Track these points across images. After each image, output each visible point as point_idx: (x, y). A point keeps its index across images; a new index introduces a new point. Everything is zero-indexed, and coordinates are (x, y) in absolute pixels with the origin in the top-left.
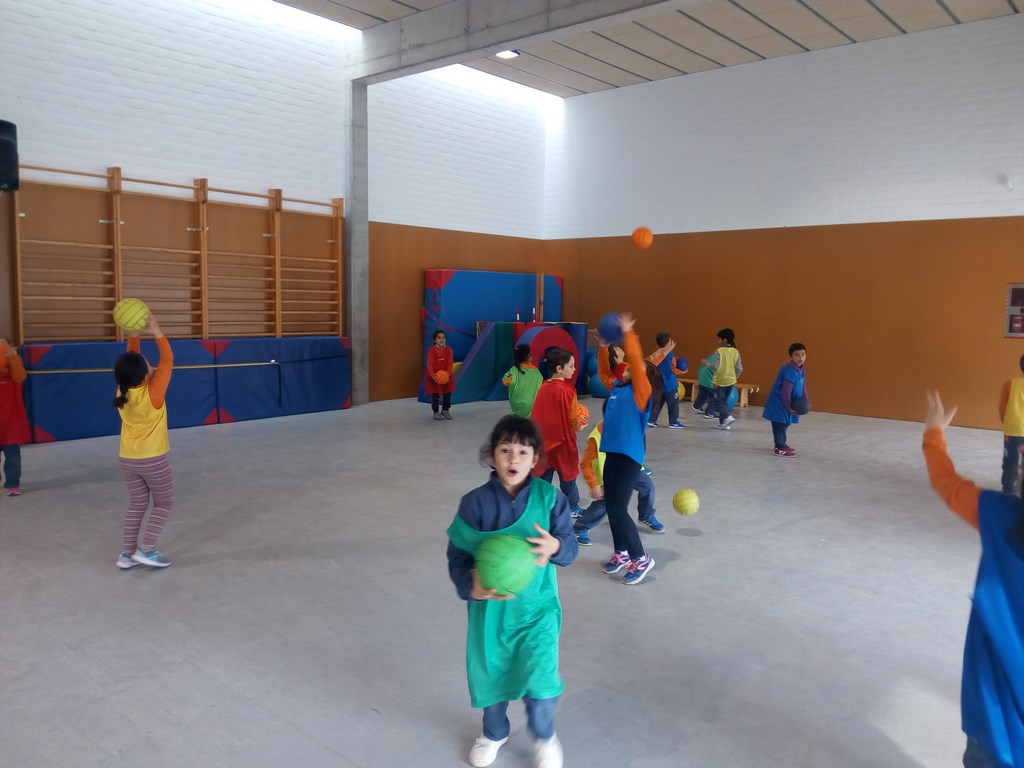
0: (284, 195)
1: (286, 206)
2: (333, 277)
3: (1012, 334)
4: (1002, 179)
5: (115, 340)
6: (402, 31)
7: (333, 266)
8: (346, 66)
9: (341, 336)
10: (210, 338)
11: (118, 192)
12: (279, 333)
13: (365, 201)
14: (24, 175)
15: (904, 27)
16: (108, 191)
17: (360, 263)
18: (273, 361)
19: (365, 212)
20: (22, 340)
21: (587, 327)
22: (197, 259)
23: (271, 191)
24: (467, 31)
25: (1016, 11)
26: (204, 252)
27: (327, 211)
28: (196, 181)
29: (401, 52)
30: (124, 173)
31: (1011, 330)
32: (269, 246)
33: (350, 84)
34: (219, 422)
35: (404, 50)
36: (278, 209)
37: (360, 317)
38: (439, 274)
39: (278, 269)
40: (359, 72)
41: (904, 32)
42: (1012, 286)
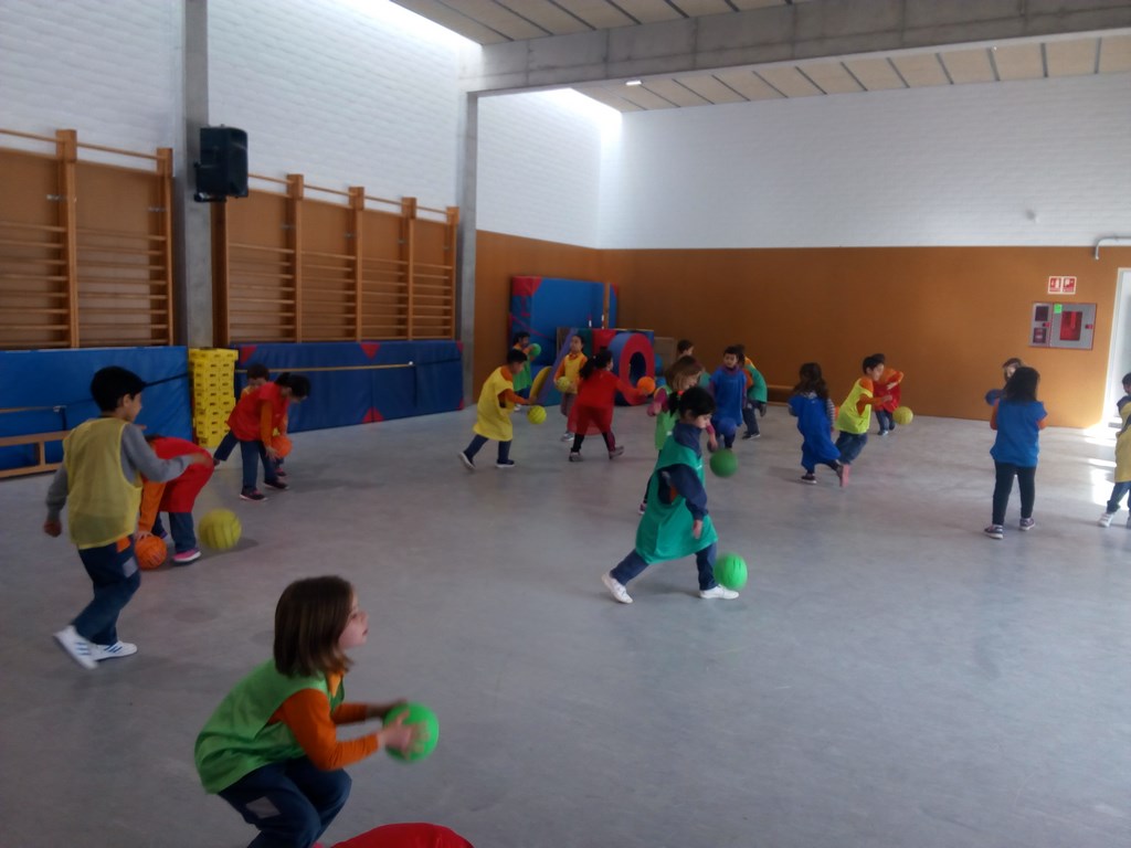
0: (419, 203)
1: (420, 214)
2: (447, 283)
3: (1035, 344)
4: (1031, 215)
5: (293, 342)
6: (530, 51)
7: (447, 272)
8: (461, 78)
9: (454, 341)
10: (363, 341)
11: (301, 198)
12: (411, 337)
13: (474, 210)
14: (252, 184)
15: (954, 80)
16: (287, 196)
17: (469, 270)
18: (411, 363)
19: (474, 220)
20: (229, 341)
21: (654, 335)
22: (352, 264)
23: (404, 199)
24: (606, 60)
25: (1046, 75)
26: (360, 258)
27: (441, 218)
28: (351, 189)
29: (528, 72)
30: (307, 181)
31: (1035, 341)
32: (402, 252)
33: (465, 97)
34: (373, 421)
35: (532, 71)
36: (413, 216)
37: (468, 320)
38: (530, 282)
39: (411, 274)
40: (477, 85)
41: (952, 83)
42: (1039, 304)
